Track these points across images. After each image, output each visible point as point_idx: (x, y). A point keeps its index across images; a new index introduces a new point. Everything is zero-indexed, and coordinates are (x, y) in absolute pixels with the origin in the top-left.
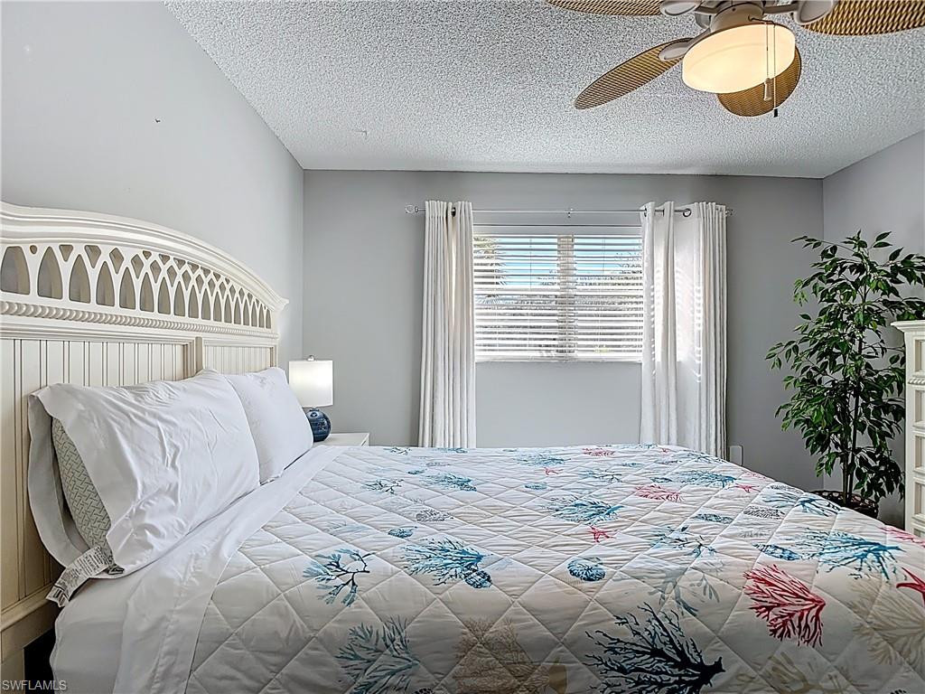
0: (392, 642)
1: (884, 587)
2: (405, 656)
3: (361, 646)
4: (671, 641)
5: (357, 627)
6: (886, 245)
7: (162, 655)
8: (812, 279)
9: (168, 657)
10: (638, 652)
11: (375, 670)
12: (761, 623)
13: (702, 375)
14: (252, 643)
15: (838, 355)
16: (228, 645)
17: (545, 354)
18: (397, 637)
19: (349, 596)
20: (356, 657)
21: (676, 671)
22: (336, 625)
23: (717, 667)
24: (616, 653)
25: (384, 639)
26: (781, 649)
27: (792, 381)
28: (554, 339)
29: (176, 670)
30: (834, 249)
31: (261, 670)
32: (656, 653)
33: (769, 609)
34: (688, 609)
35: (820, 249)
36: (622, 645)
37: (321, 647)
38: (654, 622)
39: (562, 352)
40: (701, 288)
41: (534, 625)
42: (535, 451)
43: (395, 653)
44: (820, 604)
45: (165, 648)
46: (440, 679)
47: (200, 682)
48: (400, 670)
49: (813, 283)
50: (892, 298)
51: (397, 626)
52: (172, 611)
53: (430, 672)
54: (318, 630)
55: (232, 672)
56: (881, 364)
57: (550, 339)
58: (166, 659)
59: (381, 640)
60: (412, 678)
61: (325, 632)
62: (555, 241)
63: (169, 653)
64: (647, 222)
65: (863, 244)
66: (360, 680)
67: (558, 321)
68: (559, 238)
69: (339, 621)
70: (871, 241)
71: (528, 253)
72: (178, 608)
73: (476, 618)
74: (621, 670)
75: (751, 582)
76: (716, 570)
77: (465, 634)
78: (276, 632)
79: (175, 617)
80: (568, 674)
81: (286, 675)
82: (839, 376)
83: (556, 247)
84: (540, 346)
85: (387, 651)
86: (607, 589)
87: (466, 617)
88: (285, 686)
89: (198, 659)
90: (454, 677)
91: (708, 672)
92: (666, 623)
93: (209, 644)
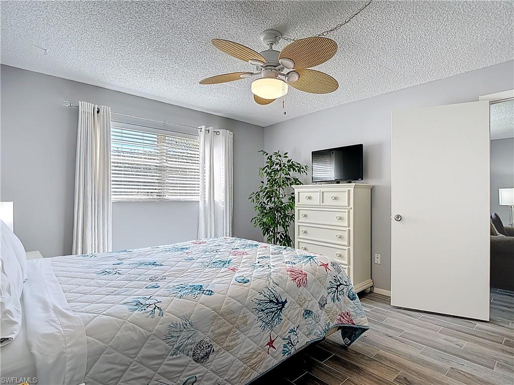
0: (186, 325)
1: (317, 267)
2: (192, 329)
3: (174, 331)
4: (275, 296)
5: (170, 323)
6: (287, 157)
7: (67, 372)
8: (265, 167)
9: (70, 373)
10: (266, 303)
11: (181, 340)
12: (295, 284)
13: (224, 206)
14: (120, 348)
15: (272, 197)
16: (107, 353)
17: (151, 197)
18: (188, 323)
19: (160, 313)
20: (172, 337)
21: (276, 306)
22: (161, 326)
23: (286, 301)
24: (261, 305)
25: (183, 325)
26: (300, 290)
27: (257, 208)
28: (155, 189)
29: (76, 378)
30: (271, 156)
31: (127, 359)
32: (271, 301)
33: (295, 279)
34: (276, 284)
35: (267, 156)
36: (262, 301)
37: (155, 338)
38: (269, 291)
39: (159, 196)
40: (224, 168)
41: (236, 303)
42: (170, 246)
43: (188, 330)
44: (306, 275)
45: (68, 368)
46: (206, 334)
47: (92, 379)
48: (191, 336)
49: (266, 169)
50: (288, 176)
51: (186, 318)
52: (65, 348)
53: (203, 333)
54: (152, 331)
55: (110, 366)
56: (285, 201)
57: (153, 189)
58: (69, 374)
59: (182, 326)
60: (197, 338)
61: (157, 331)
62: (156, 136)
63: (70, 370)
64: (202, 135)
65: (280, 156)
66: (175, 346)
67: (157, 179)
68: (158, 136)
69: (161, 324)
70: (283, 155)
71: (141, 141)
72: (68, 345)
73: (216, 306)
74: (262, 310)
75: (289, 272)
76: (279, 271)
77: (213, 313)
78: (133, 338)
79: (69, 350)
80: (248, 317)
81: (141, 356)
82: (272, 205)
83: (156, 140)
84: (148, 192)
85: (185, 330)
86: (252, 284)
87: (212, 306)
88: (140, 362)
89: (90, 366)
90: (211, 332)
91: (284, 303)
92: (272, 290)
93: (95, 356)
